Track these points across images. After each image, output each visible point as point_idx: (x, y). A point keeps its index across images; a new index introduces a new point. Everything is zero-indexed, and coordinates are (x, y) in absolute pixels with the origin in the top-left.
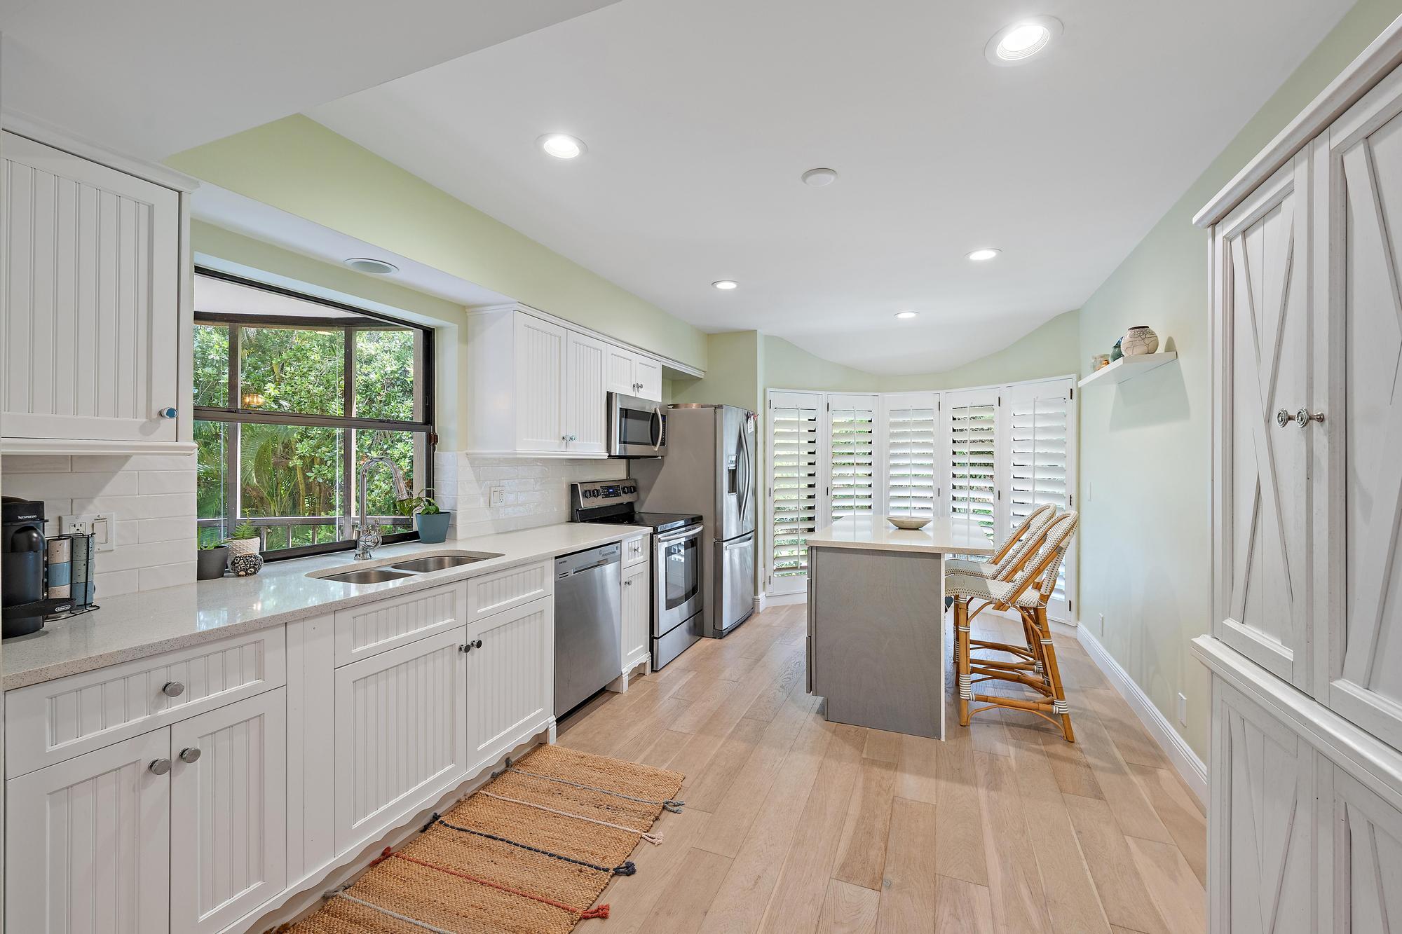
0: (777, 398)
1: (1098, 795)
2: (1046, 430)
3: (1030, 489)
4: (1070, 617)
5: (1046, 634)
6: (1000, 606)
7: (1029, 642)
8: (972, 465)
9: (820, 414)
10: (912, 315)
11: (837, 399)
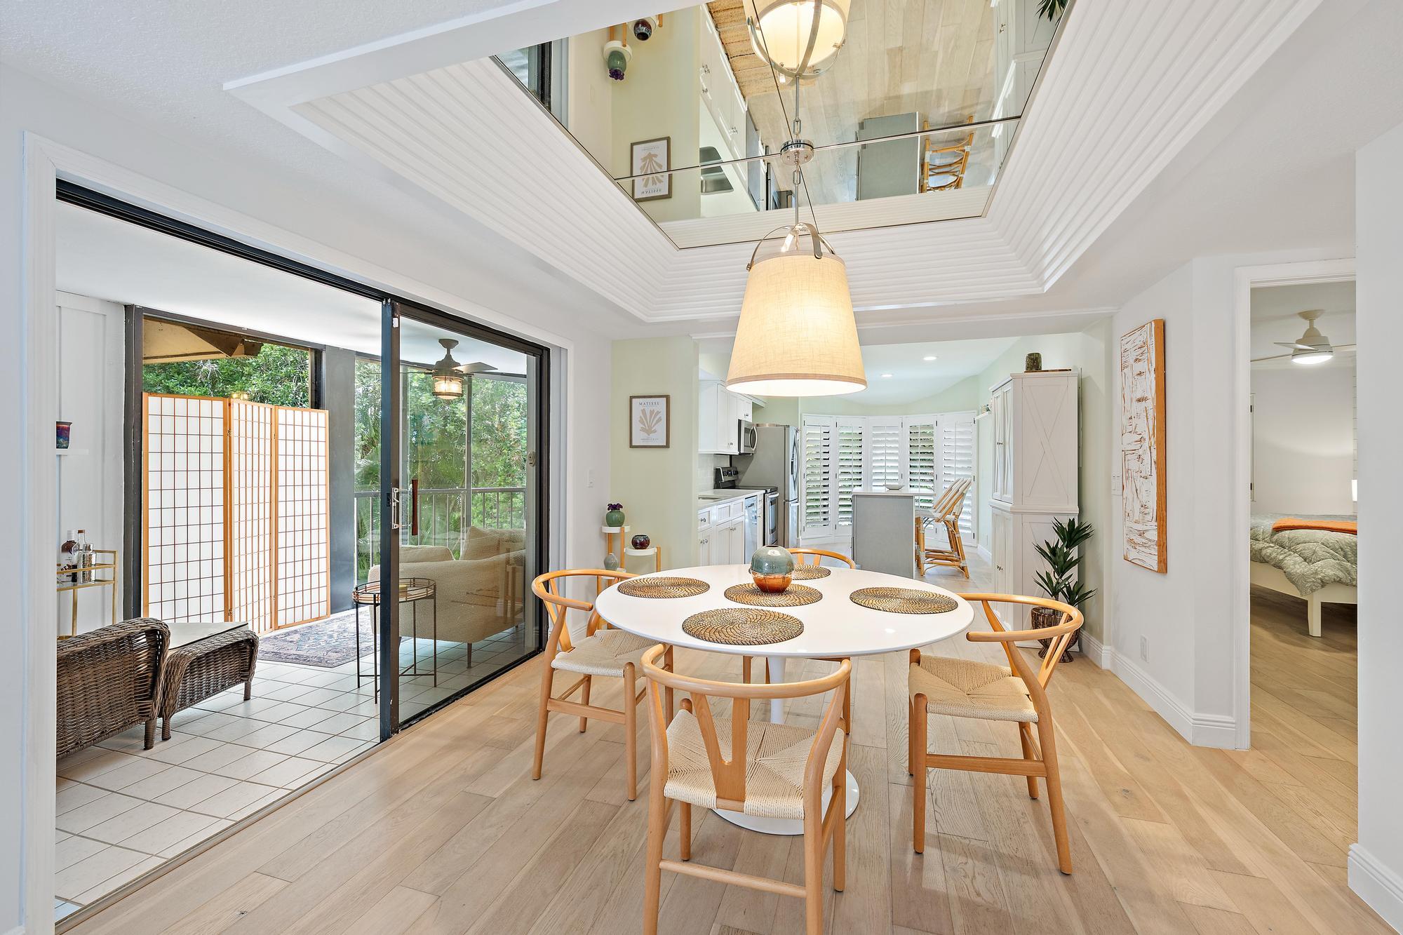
0: (809, 419)
1: (977, 587)
2: (963, 440)
3: (953, 473)
4: (973, 543)
5: (958, 533)
6: (938, 521)
7: (952, 548)
8: (922, 466)
9: (832, 429)
10: (890, 376)
11: (842, 420)
